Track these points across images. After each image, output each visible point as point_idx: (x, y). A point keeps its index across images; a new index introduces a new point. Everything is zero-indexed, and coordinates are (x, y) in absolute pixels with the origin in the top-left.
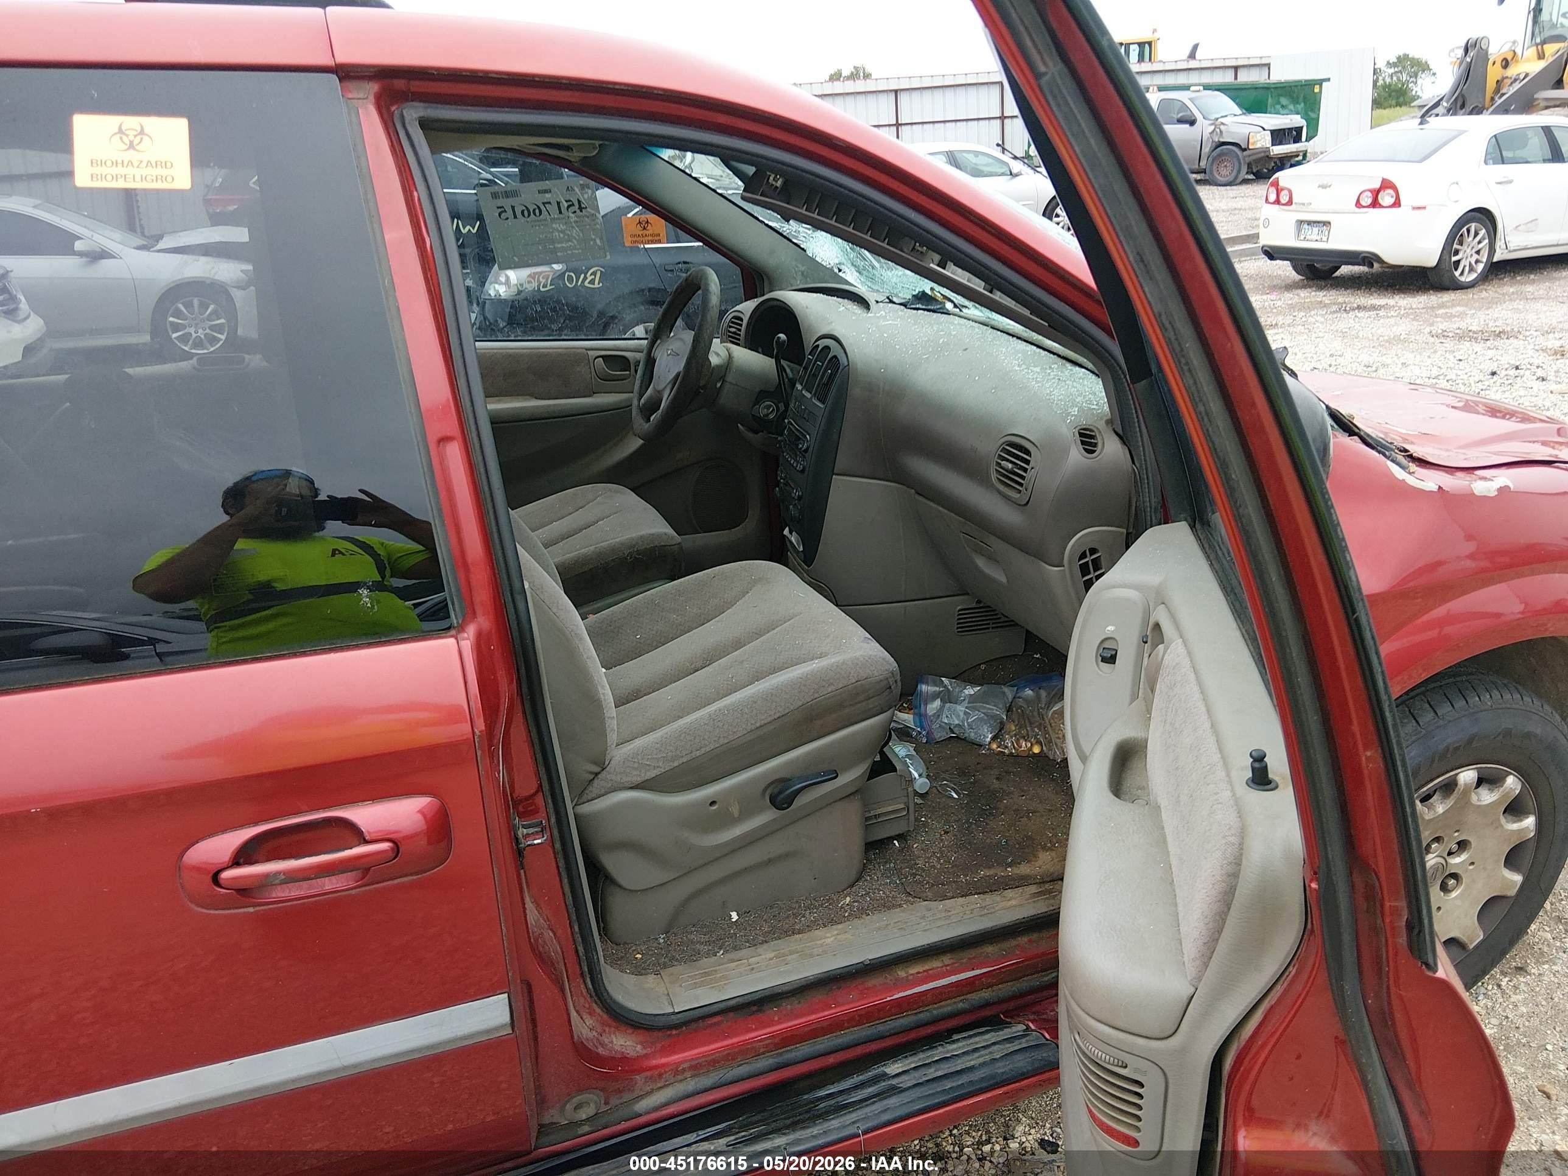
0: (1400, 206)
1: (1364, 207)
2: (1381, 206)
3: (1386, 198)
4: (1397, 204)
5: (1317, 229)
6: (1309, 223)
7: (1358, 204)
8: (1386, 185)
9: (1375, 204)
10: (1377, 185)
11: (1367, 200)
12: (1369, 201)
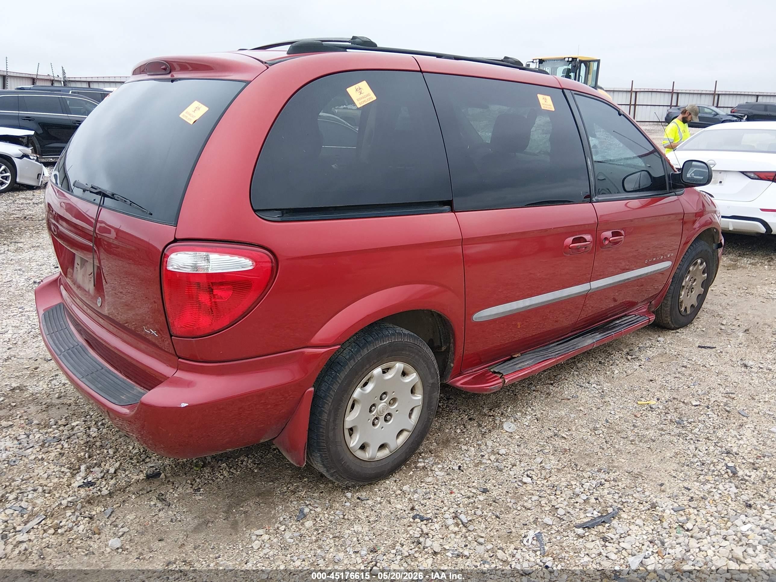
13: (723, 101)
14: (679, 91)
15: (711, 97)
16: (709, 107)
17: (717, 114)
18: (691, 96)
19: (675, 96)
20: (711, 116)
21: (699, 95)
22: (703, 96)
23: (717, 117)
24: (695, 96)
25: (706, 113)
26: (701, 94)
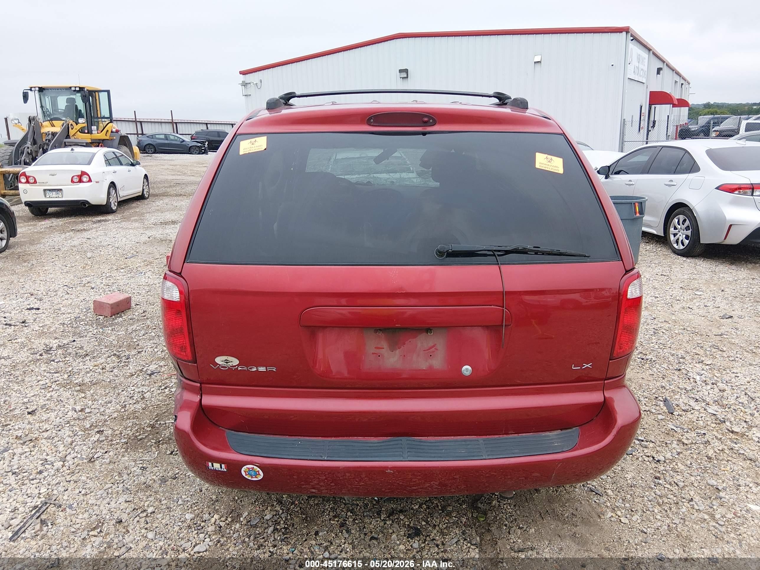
0: (91, 181)
1: (76, 182)
2: (83, 182)
3: (85, 179)
4: (90, 180)
5: (55, 193)
6: (50, 190)
7: (72, 181)
8: (83, 173)
9: (81, 181)
10: (80, 174)
11: (76, 179)
12: (78, 180)
13: (182, 129)
14: (141, 120)
15: (171, 125)
16: (172, 134)
17: (184, 141)
18: (153, 124)
19: (139, 125)
20: (179, 143)
21: (160, 124)
22: (163, 125)
23: (183, 143)
24: (157, 124)
25: (172, 140)
26: (161, 122)
